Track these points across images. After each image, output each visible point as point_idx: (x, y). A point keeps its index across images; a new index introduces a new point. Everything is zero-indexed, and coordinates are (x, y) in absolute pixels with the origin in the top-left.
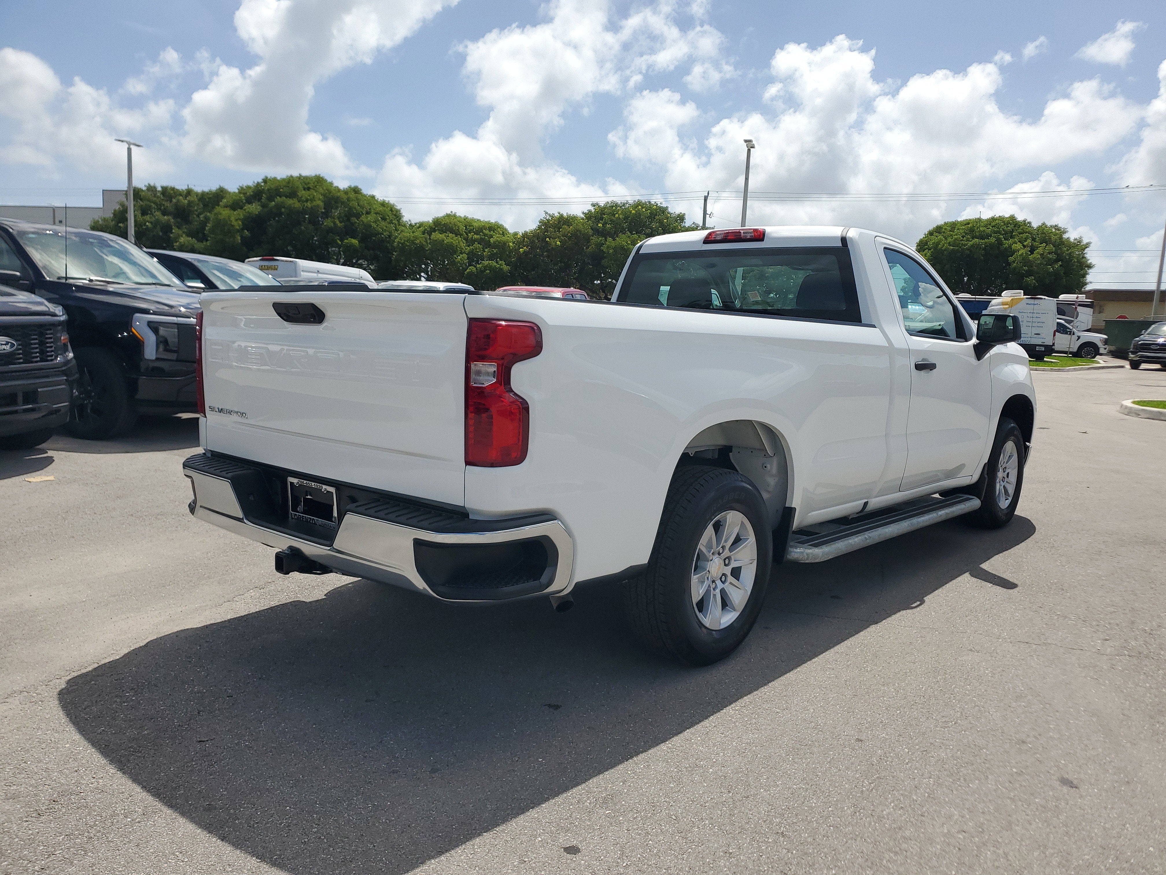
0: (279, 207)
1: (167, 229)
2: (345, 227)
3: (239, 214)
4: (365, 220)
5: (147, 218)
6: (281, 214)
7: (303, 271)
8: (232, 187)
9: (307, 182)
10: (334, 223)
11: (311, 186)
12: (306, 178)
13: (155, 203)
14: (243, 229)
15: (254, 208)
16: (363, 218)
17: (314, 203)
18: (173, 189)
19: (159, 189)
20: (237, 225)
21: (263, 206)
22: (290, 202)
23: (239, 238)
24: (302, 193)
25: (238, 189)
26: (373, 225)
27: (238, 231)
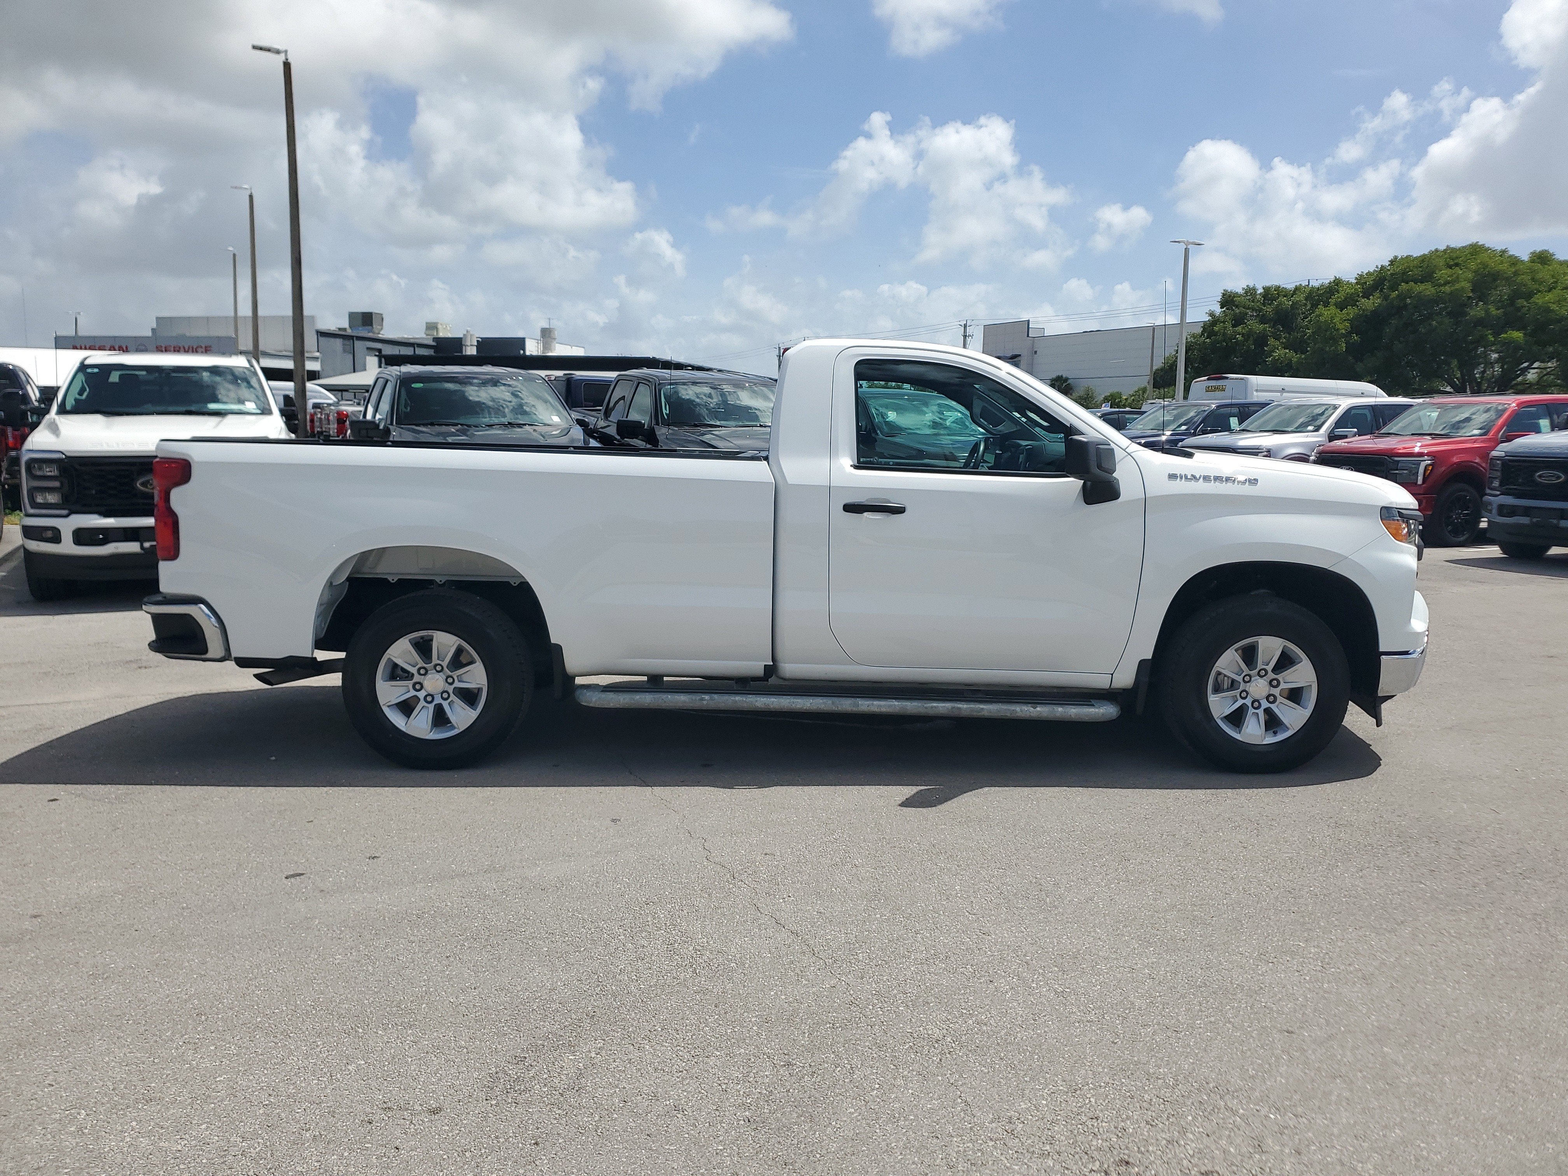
0: (1402, 297)
1: (1261, 341)
2: (1505, 314)
3: (1351, 312)
4: (1540, 302)
5: (1239, 329)
6: (1406, 306)
7: (1257, 391)
8: (1350, 276)
9: (1455, 255)
10: (1487, 311)
11: (1460, 261)
12: (1453, 250)
13: (1253, 309)
14: (1350, 333)
15: (1371, 303)
16: (1539, 299)
17: (1457, 286)
18: (1277, 288)
19: (1261, 291)
20: (1343, 327)
21: (1386, 298)
22: (1420, 288)
23: (1344, 345)
24: (1443, 274)
25: (1356, 279)
26: (1554, 307)
27: (1343, 336)
